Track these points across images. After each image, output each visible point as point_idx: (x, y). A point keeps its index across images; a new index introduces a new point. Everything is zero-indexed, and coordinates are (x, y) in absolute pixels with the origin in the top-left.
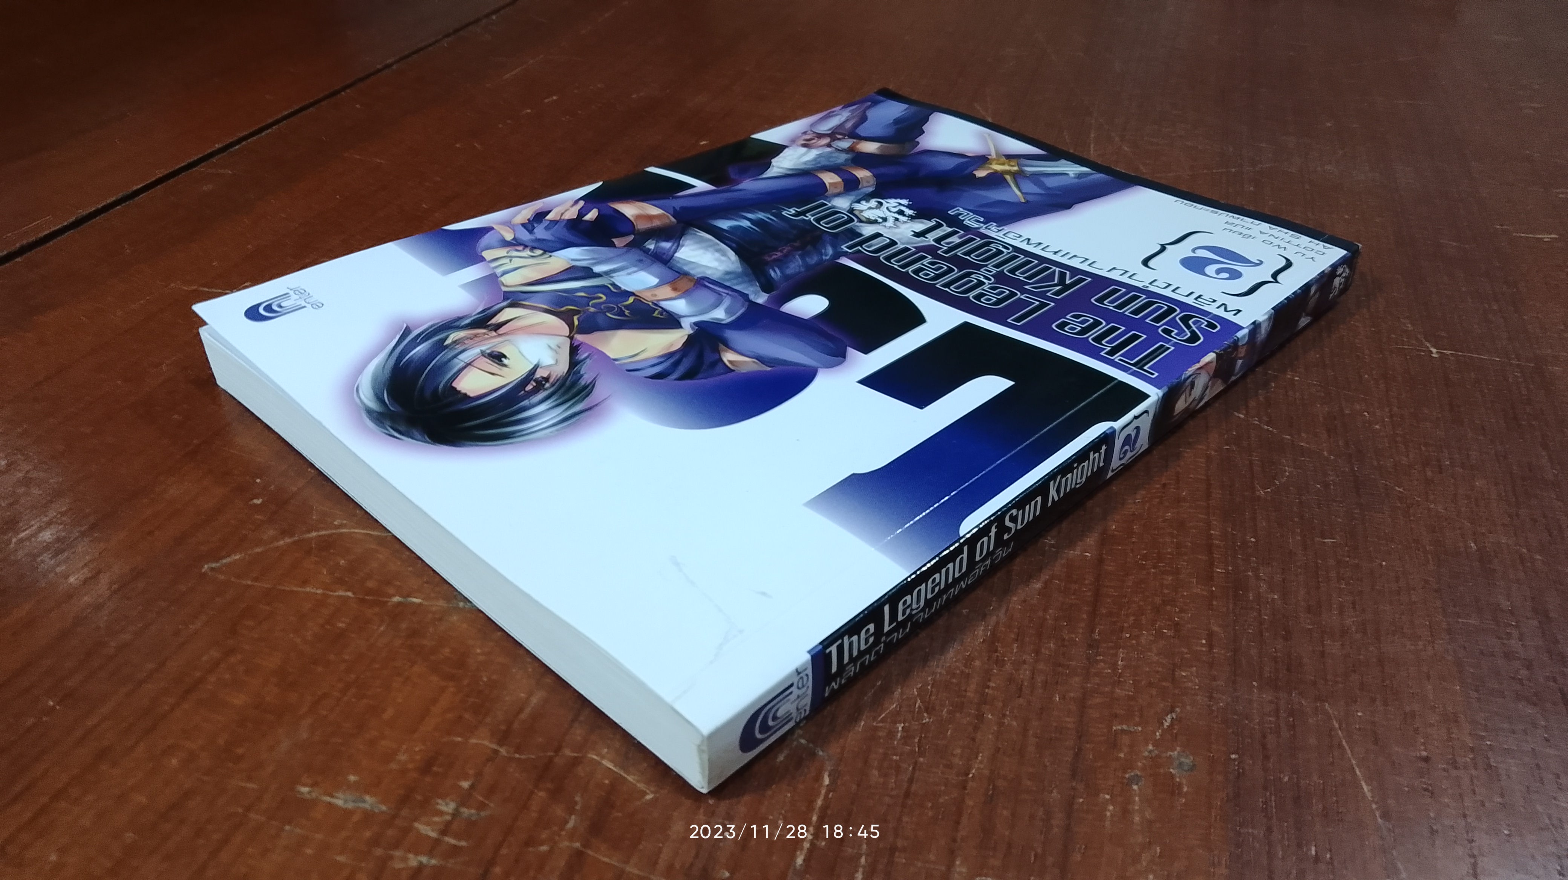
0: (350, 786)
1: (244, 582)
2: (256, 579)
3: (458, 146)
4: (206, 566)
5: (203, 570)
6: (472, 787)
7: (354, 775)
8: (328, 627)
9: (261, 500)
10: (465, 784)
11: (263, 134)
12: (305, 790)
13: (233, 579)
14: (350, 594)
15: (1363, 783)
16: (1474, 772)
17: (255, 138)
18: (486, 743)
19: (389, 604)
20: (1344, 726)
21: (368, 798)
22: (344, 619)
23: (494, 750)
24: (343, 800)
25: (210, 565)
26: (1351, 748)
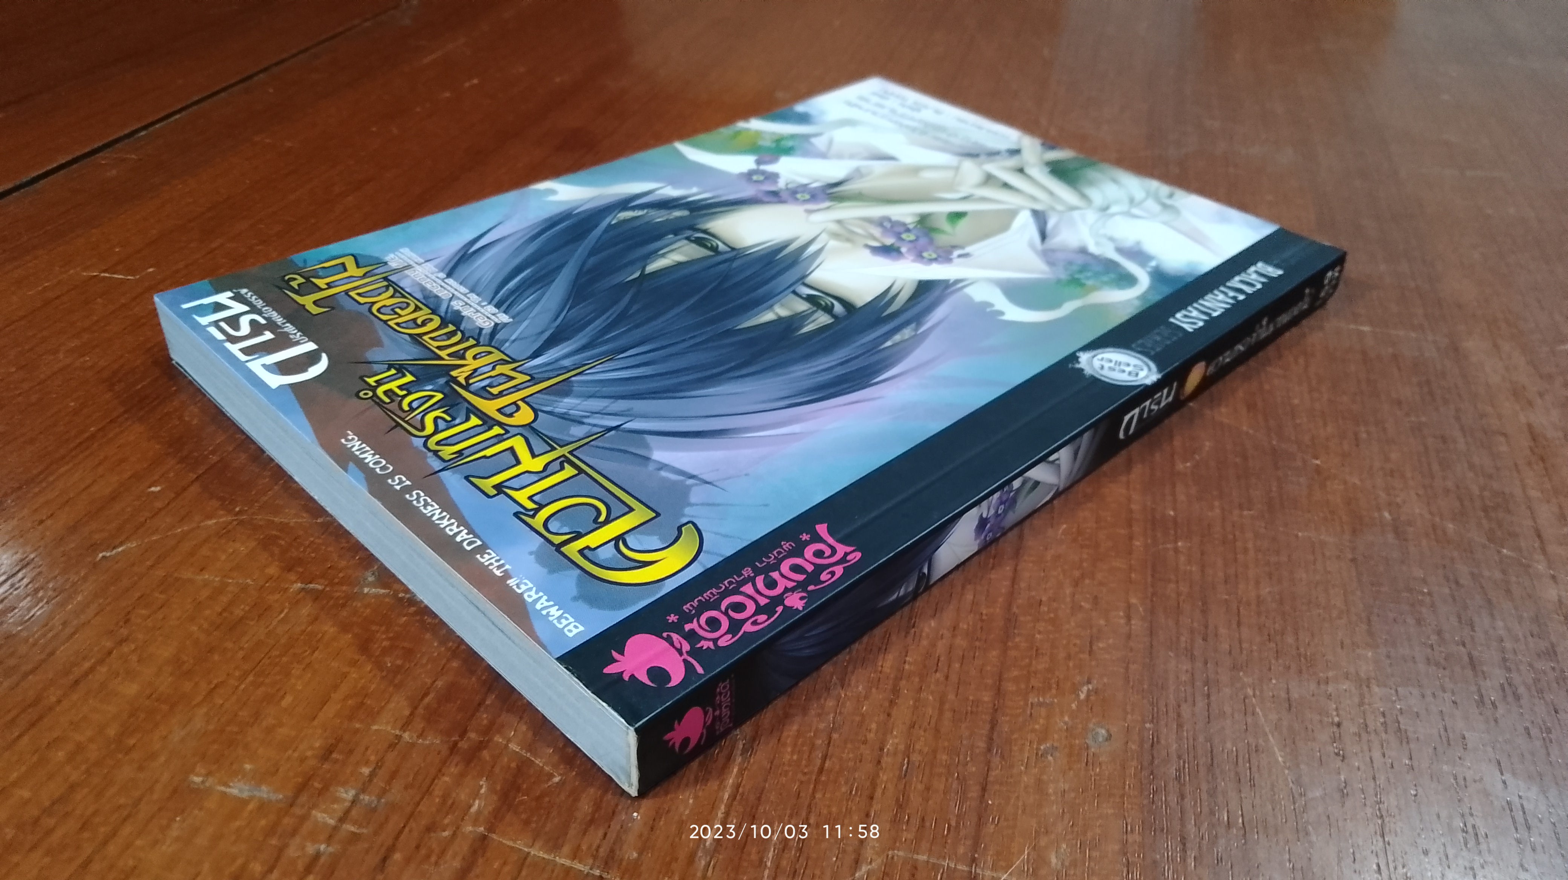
0: (245, 776)
1: (139, 571)
2: (151, 567)
3: (374, 129)
4: (100, 555)
5: (98, 559)
6: (372, 775)
7: (250, 763)
8: (225, 614)
9: (158, 488)
10: (366, 771)
11: (173, 119)
12: (197, 779)
13: (127, 568)
14: (250, 581)
15: (1276, 749)
16: (1384, 735)
17: (164, 123)
18: (389, 728)
19: (292, 590)
20: (1258, 693)
21: (264, 788)
22: (242, 607)
23: (397, 735)
24: (238, 789)
25: (104, 554)
26: (1265, 716)
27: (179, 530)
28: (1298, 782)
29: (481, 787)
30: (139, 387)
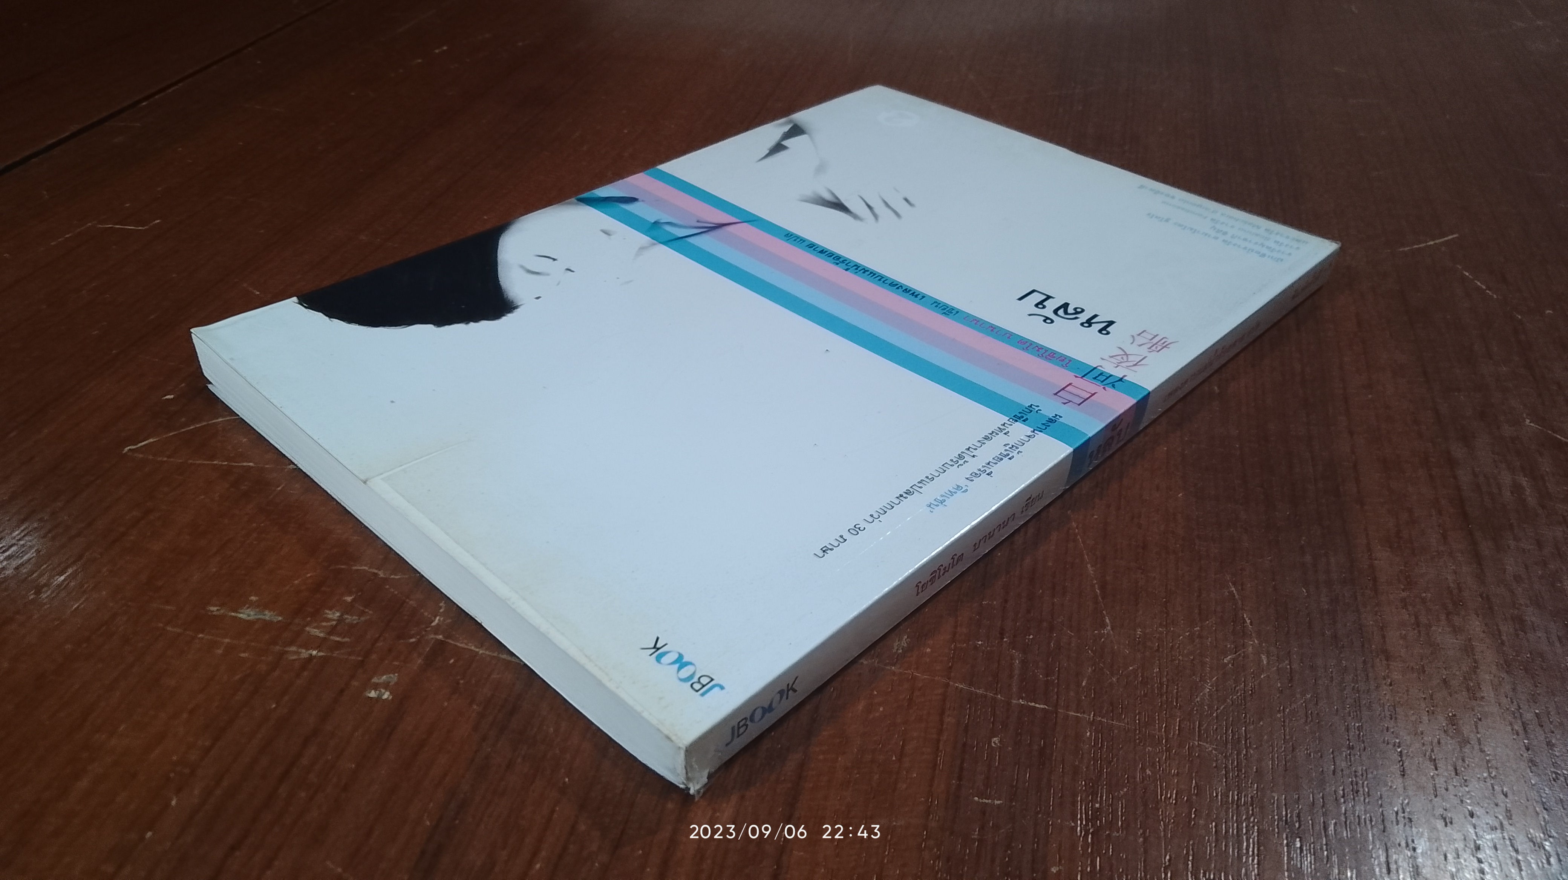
0: (252, 605)
1: (159, 459)
2: (169, 457)
3: (353, 94)
4: (126, 449)
5: (124, 452)
6: (353, 600)
7: (256, 595)
8: (232, 489)
9: (172, 396)
10: (349, 599)
11: (170, 91)
12: (214, 609)
13: (151, 457)
14: (251, 464)
15: (1089, 566)
16: (1180, 554)
17: (162, 94)
18: (366, 568)
19: (286, 470)
20: (1080, 526)
21: (267, 612)
22: (246, 483)
23: (374, 573)
24: (246, 614)
25: (129, 448)
26: (1084, 542)
27: (192, 428)
28: (1103, 588)
29: (441, 608)
30: (152, 317)
